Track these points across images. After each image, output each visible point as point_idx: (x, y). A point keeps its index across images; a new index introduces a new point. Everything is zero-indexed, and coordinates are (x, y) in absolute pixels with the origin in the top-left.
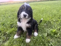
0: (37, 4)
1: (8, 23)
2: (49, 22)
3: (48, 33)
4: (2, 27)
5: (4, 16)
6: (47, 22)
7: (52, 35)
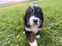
0: (40, 2)
1: (16, 21)
2: (53, 18)
3: (51, 27)
4: (12, 25)
5: (11, 17)
6: (50, 18)
7: (55, 27)
